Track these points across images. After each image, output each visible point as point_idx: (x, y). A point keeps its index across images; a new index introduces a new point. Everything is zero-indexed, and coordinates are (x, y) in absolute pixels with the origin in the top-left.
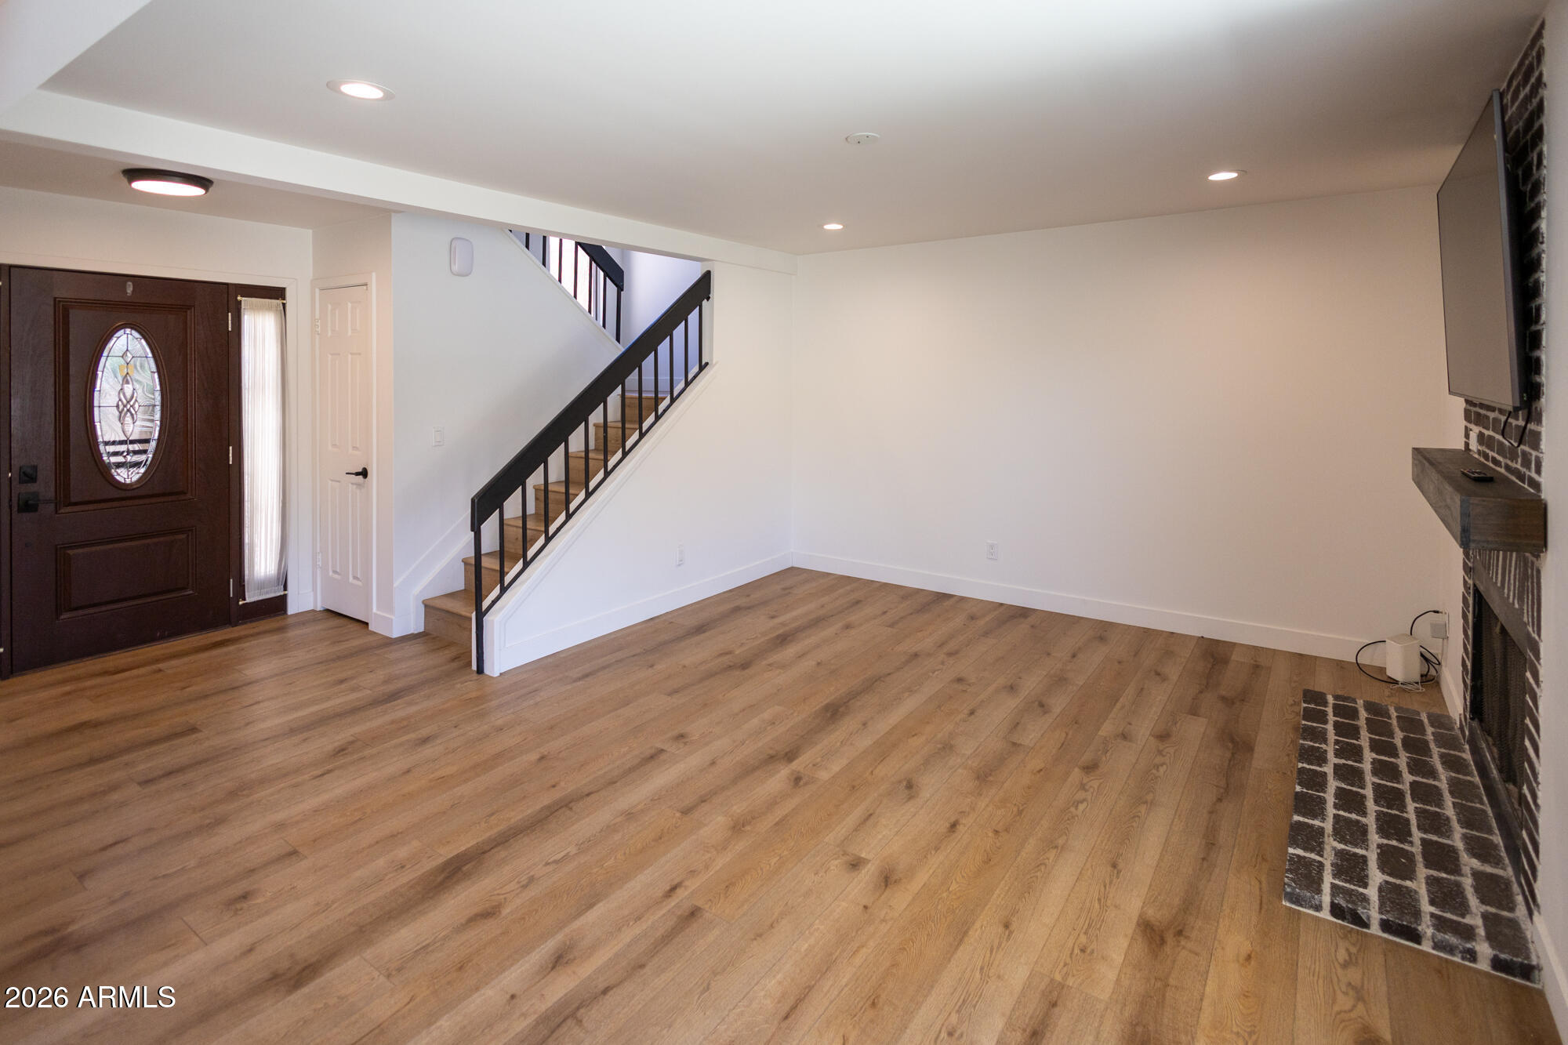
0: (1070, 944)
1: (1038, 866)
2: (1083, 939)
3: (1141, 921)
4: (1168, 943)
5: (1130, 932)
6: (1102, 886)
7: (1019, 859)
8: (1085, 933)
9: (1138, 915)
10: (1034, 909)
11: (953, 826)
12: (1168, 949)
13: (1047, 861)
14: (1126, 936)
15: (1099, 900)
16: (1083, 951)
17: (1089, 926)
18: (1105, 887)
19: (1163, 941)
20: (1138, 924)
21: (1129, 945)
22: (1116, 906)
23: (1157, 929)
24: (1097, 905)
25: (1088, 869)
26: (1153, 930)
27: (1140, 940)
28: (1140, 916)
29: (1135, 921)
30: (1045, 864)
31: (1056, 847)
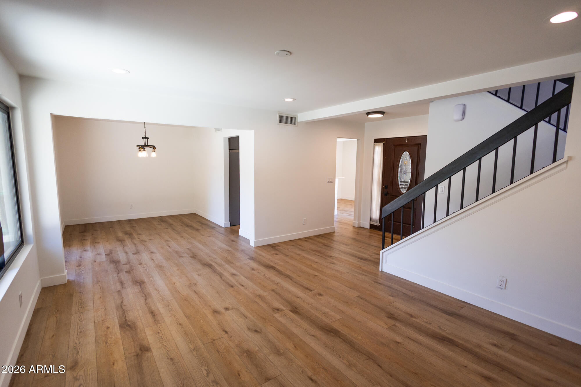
0: (162, 331)
1: (191, 341)
2: (161, 335)
3: (150, 350)
4: (139, 351)
5: (151, 345)
6: (168, 350)
7: (198, 338)
8: (161, 336)
9: (152, 351)
10: (179, 332)
11: (226, 332)
12: (138, 349)
13: (191, 344)
14: (151, 343)
15: (166, 346)
16: (158, 333)
17: (162, 338)
18: (168, 351)
19: (141, 349)
20: (150, 348)
21: (148, 341)
22: (160, 348)
23: (144, 351)
24: (165, 344)
25: (177, 351)
26: (145, 350)
27: (147, 345)
28: (151, 351)
29: (151, 348)
30: (190, 343)
31: (193, 350)
